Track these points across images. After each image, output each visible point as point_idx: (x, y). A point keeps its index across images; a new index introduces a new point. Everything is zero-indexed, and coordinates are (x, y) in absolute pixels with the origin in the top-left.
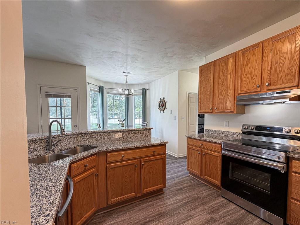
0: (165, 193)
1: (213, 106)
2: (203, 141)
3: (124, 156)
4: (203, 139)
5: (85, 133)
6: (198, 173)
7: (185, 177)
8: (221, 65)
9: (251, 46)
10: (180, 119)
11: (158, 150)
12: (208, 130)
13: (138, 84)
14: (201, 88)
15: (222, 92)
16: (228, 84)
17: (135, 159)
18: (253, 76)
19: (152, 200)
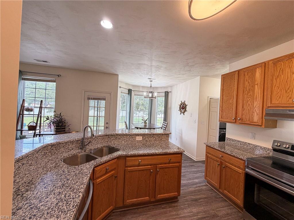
0: (179, 202)
1: (236, 117)
2: (223, 152)
3: (141, 161)
4: (223, 150)
5: (112, 135)
6: (217, 185)
7: (202, 186)
8: (246, 74)
9: (286, 56)
10: (200, 123)
11: (173, 158)
12: (230, 139)
13: (161, 88)
14: (223, 96)
15: (247, 103)
16: (255, 95)
17: (151, 165)
18: (288, 89)
19: (165, 207)
